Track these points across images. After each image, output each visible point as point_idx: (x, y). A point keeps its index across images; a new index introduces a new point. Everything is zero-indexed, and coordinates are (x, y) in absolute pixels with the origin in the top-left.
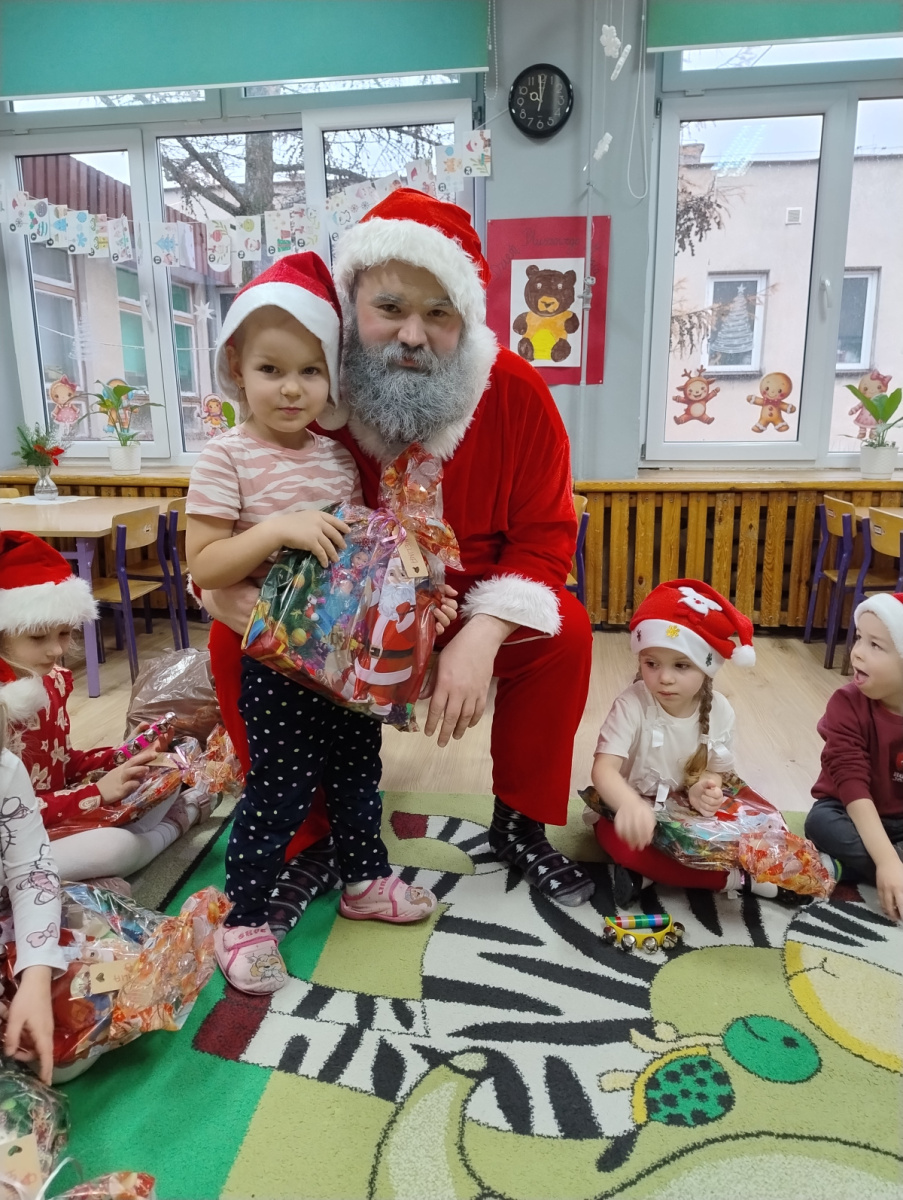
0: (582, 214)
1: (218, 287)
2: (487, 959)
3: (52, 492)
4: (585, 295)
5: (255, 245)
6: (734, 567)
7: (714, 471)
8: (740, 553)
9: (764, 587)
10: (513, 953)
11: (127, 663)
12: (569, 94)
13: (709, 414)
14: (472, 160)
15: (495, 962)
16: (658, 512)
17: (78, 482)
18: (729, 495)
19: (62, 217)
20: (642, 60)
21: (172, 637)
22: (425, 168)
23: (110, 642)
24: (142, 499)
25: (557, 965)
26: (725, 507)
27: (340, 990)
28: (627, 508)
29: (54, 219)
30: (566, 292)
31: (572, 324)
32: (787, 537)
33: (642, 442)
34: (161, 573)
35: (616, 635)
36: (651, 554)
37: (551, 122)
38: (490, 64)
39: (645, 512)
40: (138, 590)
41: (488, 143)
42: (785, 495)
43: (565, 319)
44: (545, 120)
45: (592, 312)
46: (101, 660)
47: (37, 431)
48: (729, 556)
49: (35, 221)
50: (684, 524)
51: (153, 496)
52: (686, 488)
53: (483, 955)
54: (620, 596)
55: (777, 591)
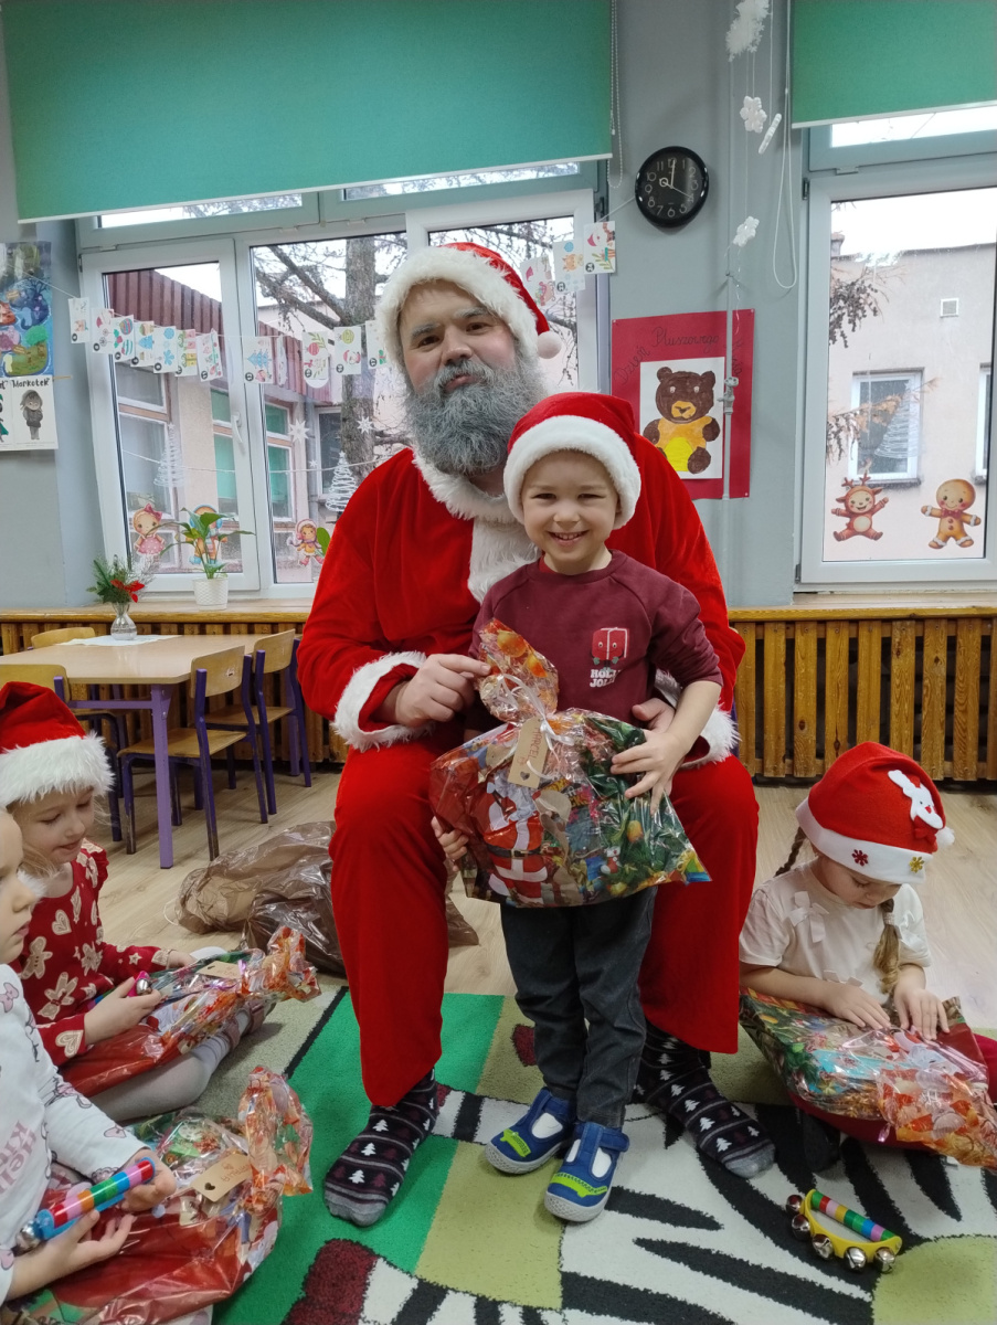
0: (720, 308)
1: (316, 406)
2: (647, 1249)
3: (130, 631)
4: (726, 398)
5: (355, 357)
6: (918, 708)
7: (884, 595)
8: (925, 691)
9: (957, 734)
10: (680, 1241)
11: (205, 826)
12: (704, 179)
13: (876, 528)
14: (594, 255)
15: (657, 1253)
16: (821, 644)
17: (160, 619)
18: (908, 623)
19: (148, 334)
20: (788, 137)
21: (256, 794)
22: (541, 266)
23: (187, 800)
24: (228, 637)
25: (741, 1260)
26: (904, 638)
27: (453, 1290)
28: (783, 639)
29: (140, 336)
30: (704, 395)
31: (711, 431)
32: (981, 672)
33: (796, 562)
34: (245, 721)
35: (774, 790)
36: (813, 693)
37: (683, 209)
38: (615, 151)
39: (806, 644)
40: (219, 742)
41: (612, 236)
42: (978, 622)
43: (703, 426)
44: (677, 207)
45: (734, 416)
46: (177, 820)
47: (116, 565)
48: (911, 697)
49: (119, 340)
50: (853, 657)
51: (239, 633)
52: (855, 616)
53: (641, 1242)
54: (777, 744)
55: (972, 738)
